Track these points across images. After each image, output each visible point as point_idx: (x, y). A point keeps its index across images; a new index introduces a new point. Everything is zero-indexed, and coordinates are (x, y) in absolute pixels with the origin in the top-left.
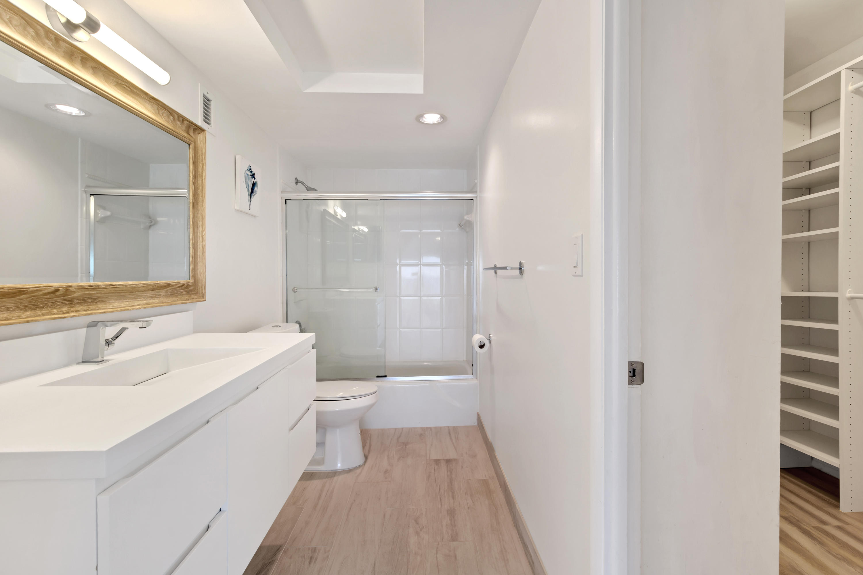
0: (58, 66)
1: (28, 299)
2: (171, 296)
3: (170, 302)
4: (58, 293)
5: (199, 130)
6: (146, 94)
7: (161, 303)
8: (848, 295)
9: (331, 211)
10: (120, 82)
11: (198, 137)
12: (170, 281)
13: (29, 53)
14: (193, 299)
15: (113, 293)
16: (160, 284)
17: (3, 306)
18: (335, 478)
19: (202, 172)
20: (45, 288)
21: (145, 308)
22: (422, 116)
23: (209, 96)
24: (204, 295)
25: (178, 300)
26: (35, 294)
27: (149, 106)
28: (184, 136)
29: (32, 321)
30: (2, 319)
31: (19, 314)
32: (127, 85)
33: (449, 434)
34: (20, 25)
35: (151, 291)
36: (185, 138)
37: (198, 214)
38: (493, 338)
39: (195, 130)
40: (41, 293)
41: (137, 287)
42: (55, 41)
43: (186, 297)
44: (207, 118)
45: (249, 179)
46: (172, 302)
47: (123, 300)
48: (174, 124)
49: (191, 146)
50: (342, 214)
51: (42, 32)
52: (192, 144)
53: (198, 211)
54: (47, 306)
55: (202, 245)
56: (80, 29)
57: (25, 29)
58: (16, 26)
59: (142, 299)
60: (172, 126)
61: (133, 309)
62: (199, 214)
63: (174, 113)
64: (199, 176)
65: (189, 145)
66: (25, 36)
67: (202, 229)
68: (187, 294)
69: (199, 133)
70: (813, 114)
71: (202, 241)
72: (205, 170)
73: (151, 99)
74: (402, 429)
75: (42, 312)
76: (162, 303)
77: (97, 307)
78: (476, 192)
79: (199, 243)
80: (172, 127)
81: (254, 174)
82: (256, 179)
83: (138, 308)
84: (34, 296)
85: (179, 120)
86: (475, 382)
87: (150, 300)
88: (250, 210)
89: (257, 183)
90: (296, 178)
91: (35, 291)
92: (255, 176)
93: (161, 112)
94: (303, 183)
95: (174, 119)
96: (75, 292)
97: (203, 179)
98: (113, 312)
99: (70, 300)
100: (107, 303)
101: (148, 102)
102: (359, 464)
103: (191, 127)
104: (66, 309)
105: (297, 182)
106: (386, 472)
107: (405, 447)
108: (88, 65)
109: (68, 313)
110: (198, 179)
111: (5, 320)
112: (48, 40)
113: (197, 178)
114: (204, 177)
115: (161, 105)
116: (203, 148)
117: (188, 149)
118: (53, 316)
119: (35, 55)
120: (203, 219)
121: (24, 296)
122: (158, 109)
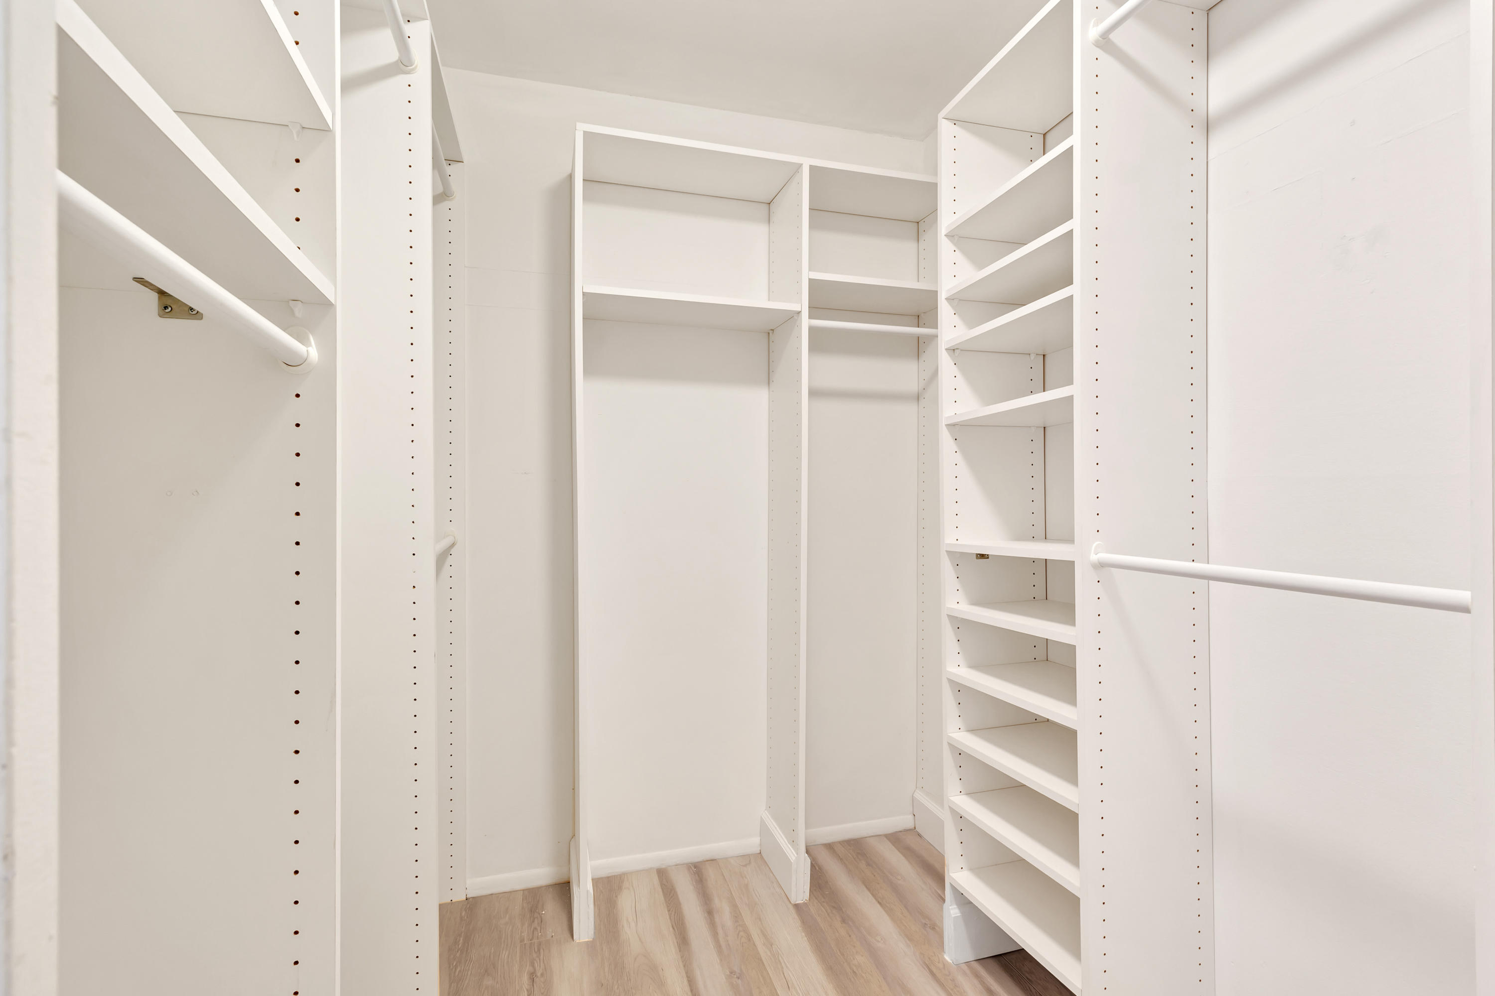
8: (1094, 558)
70: (1048, 137)
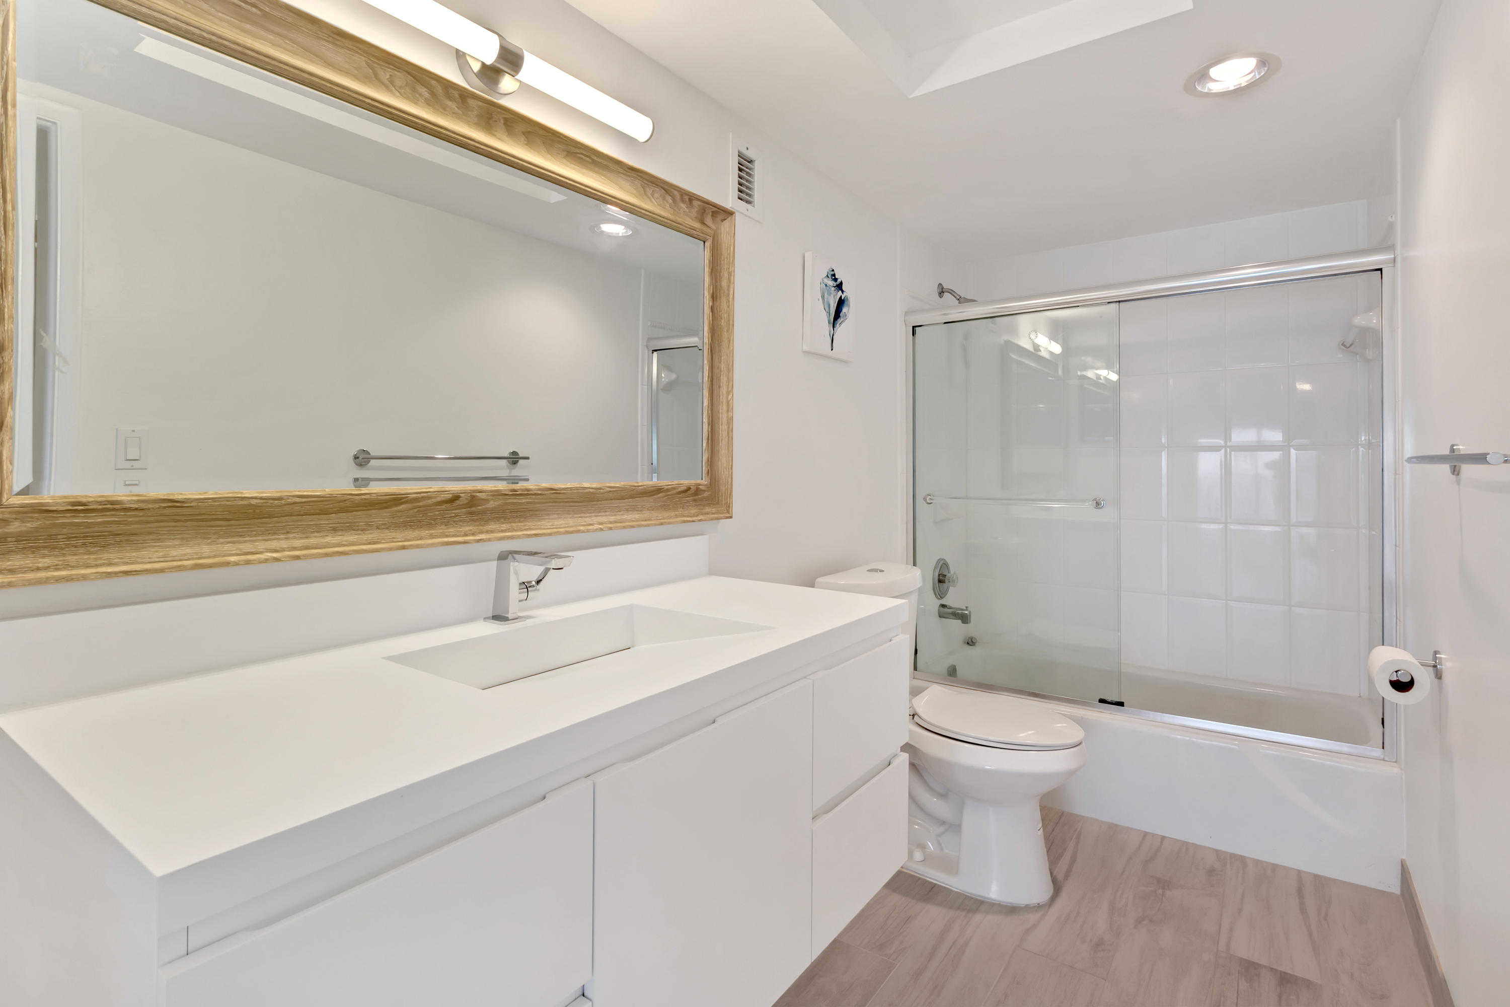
0: (465, 139)
1: (411, 511)
2: (665, 509)
3: (660, 519)
4: (458, 502)
5: (722, 213)
6: (618, 163)
7: (643, 521)
9: (1025, 344)
10: (573, 149)
11: (722, 227)
12: (662, 482)
13: (420, 126)
14: (708, 514)
15: (556, 502)
16: (642, 487)
17: (372, 522)
18: (977, 917)
19: (729, 287)
20: (436, 494)
21: (611, 529)
22: (1203, 75)
23: (750, 154)
24: (729, 506)
25: (677, 516)
26: (421, 504)
27: (627, 185)
28: (692, 228)
29: (411, 547)
30: (365, 543)
31: (393, 534)
32: (585, 153)
33: (1300, 893)
34: (407, 85)
35: (626, 500)
36: (695, 230)
37: (720, 363)
38: (1448, 664)
39: (714, 214)
40: (430, 502)
41: (598, 492)
42: (460, 100)
43: (694, 511)
44: (745, 192)
45: (831, 294)
46: (664, 519)
47: (574, 514)
48: (674, 210)
49: (708, 244)
50: (1050, 347)
51: (439, 90)
52: (709, 240)
53: (721, 357)
54: (442, 524)
55: (728, 417)
56: (504, 75)
57: (414, 90)
58: (400, 87)
59: (607, 513)
60: (671, 214)
61: (588, 531)
62: (722, 363)
63: (673, 190)
64: (722, 295)
65: (704, 242)
66: (414, 101)
67: (728, 387)
68: (697, 505)
69: (723, 220)
71: (728, 411)
72: (734, 283)
73: (628, 170)
74: (1163, 838)
75: (431, 532)
76: (646, 521)
77: (525, 526)
78: (1391, 248)
79: (722, 414)
80: (670, 216)
81: (841, 283)
82: (845, 294)
83: (597, 529)
84: (420, 507)
85: (683, 201)
86: (1391, 770)
87: (624, 514)
88: (832, 350)
89: (847, 299)
90: (940, 284)
91: (419, 498)
92: (844, 288)
93: (649, 192)
94: (953, 291)
95: (674, 200)
96: (487, 500)
97: (731, 300)
98: (550, 534)
99: (482, 513)
100: (543, 519)
101: (624, 176)
102: (1038, 902)
103: (707, 211)
104: (470, 528)
105: (941, 292)
106: (1099, 945)
107: (1160, 892)
108: (516, 130)
109: (473, 534)
110: (721, 302)
111: (370, 544)
112: (451, 100)
113: (720, 300)
114: (731, 296)
115: (648, 178)
116: (730, 245)
117: (703, 249)
118: (446, 540)
119: (427, 127)
120: (729, 370)
121: (403, 506)
122: (643, 187)
